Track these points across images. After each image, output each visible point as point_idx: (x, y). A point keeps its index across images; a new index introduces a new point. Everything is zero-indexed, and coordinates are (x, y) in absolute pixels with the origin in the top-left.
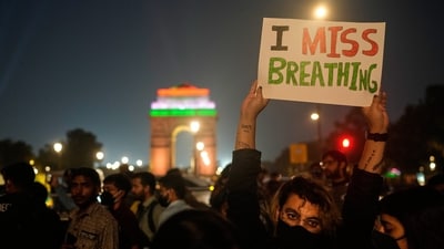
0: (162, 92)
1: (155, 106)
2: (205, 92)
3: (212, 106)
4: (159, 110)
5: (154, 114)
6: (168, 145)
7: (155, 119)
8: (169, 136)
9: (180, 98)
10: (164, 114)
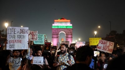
2: (69, 21)
5: (53, 27)
6: (57, 37)
8: (58, 34)
9: (61, 22)
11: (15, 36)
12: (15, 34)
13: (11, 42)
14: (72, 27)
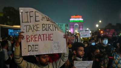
0: (72, 17)
1: (71, 20)
2: (81, 17)
3: (82, 20)
4: (72, 21)
5: (70, 21)
6: (73, 28)
7: (70, 22)
8: (73, 26)
9: (76, 18)
10: (73, 21)
11: (38, 26)
12: (37, 23)
13: (30, 38)
14: (82, 21)
